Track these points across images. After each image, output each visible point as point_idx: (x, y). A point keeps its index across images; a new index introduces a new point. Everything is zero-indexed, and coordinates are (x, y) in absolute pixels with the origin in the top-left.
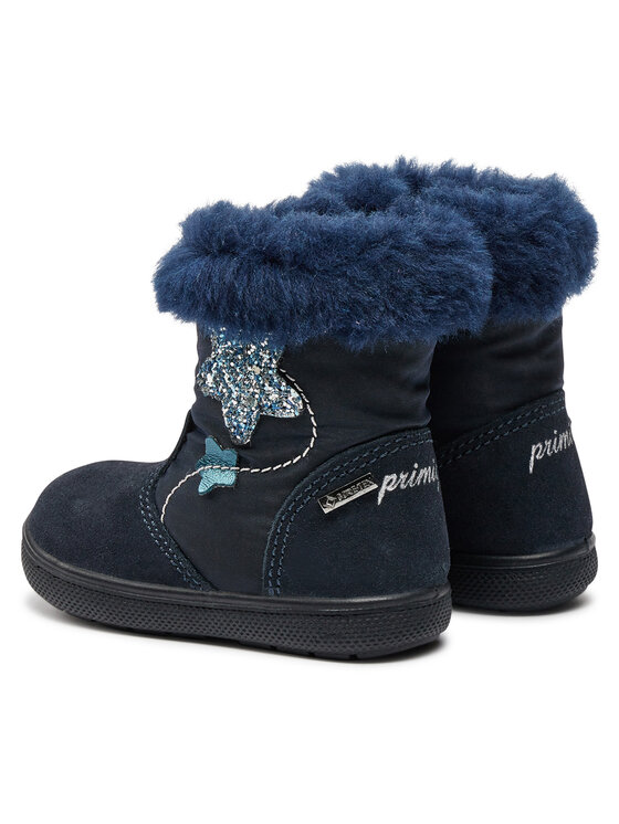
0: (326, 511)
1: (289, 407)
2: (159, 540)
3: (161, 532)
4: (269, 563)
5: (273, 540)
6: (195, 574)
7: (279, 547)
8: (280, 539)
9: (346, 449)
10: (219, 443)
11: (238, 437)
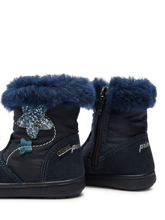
0: (59, 156)
1: (48, 126)
2: (6, 170)
3: (6, 168)
4: (43, 172)
5: (44, 165)
6: (18, 179)
7: (46, 167)
8: (46, 165)
9: (64, 138)
10: (25, 140)
11: (32, 137)
